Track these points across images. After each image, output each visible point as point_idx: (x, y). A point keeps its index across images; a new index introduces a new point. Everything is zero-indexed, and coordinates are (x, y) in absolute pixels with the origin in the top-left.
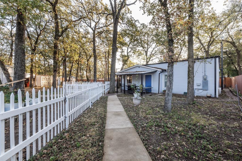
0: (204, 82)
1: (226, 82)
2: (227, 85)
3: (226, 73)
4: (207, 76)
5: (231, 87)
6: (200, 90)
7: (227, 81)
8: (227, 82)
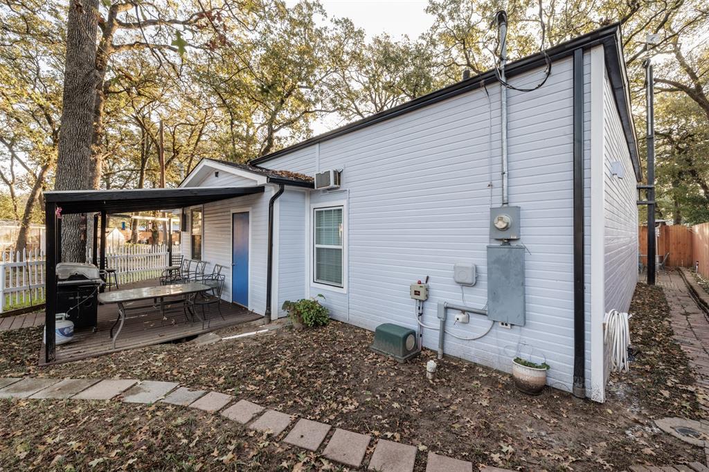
0: (497, 261)
1: (667, 244)
2: (673, 258)
3: (668, 209)
4: (518, 208)
5: (691, 265)
6: (473, 318)
7: (672, 239)
8: (672, 247)
